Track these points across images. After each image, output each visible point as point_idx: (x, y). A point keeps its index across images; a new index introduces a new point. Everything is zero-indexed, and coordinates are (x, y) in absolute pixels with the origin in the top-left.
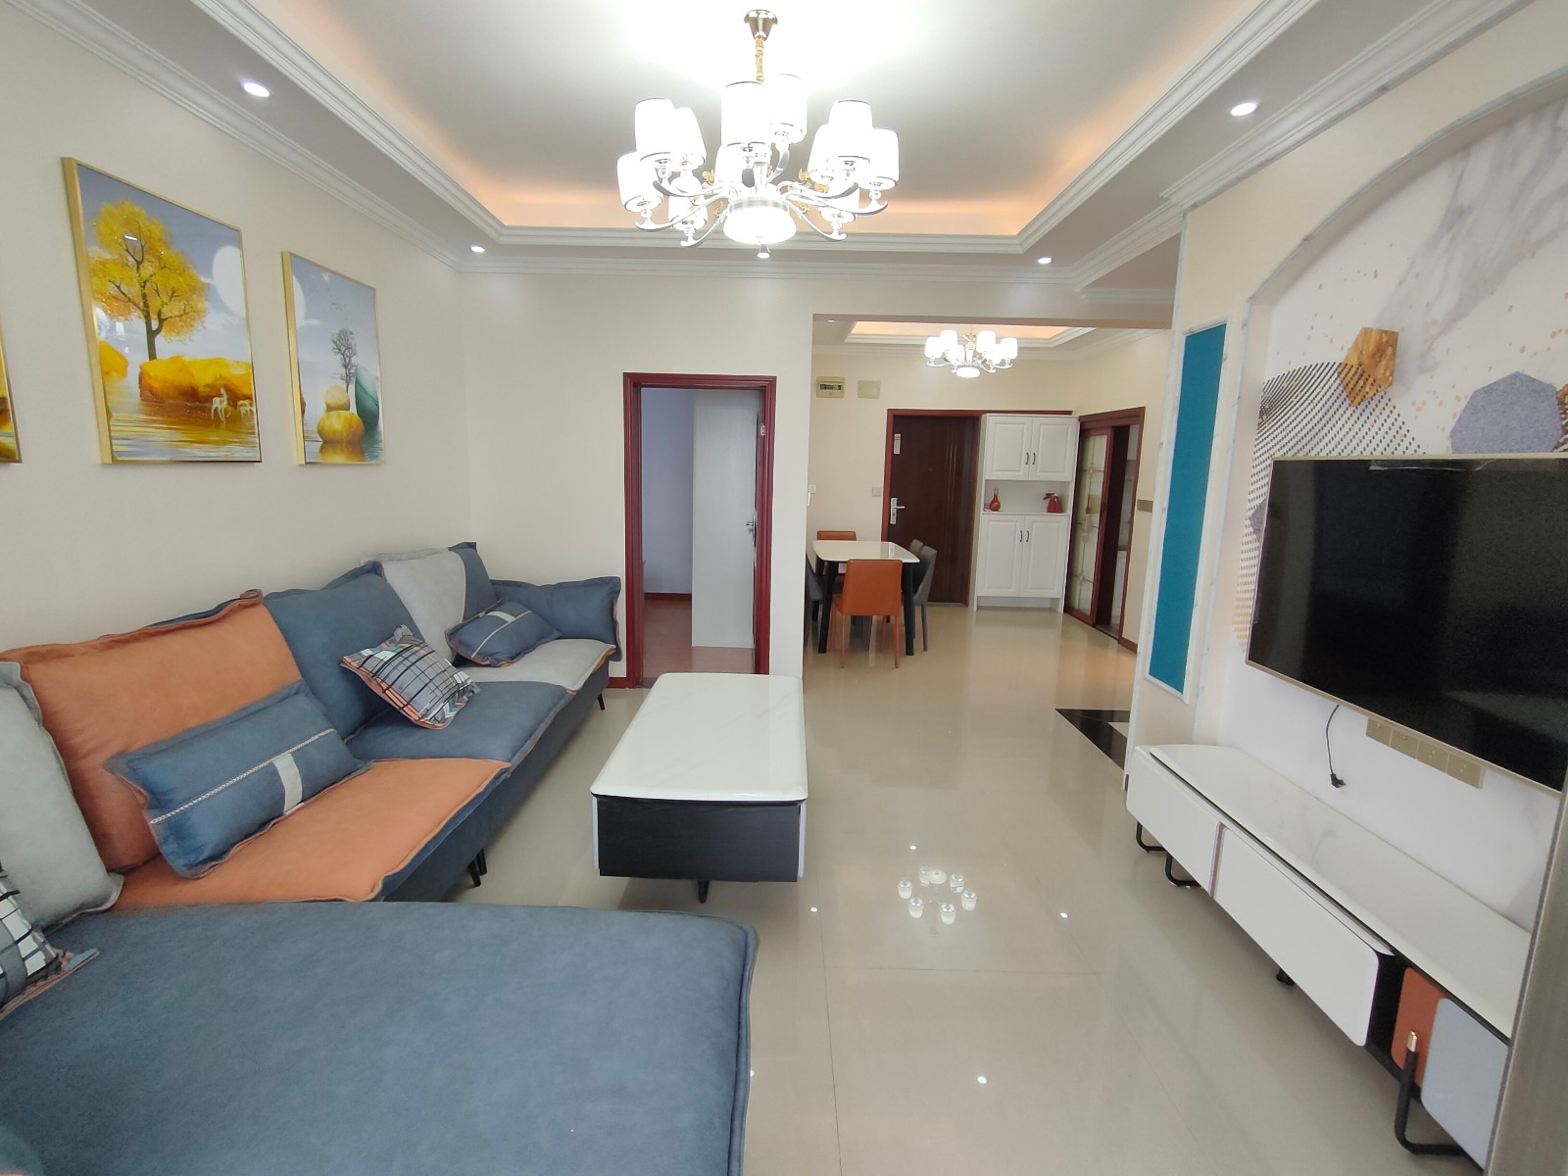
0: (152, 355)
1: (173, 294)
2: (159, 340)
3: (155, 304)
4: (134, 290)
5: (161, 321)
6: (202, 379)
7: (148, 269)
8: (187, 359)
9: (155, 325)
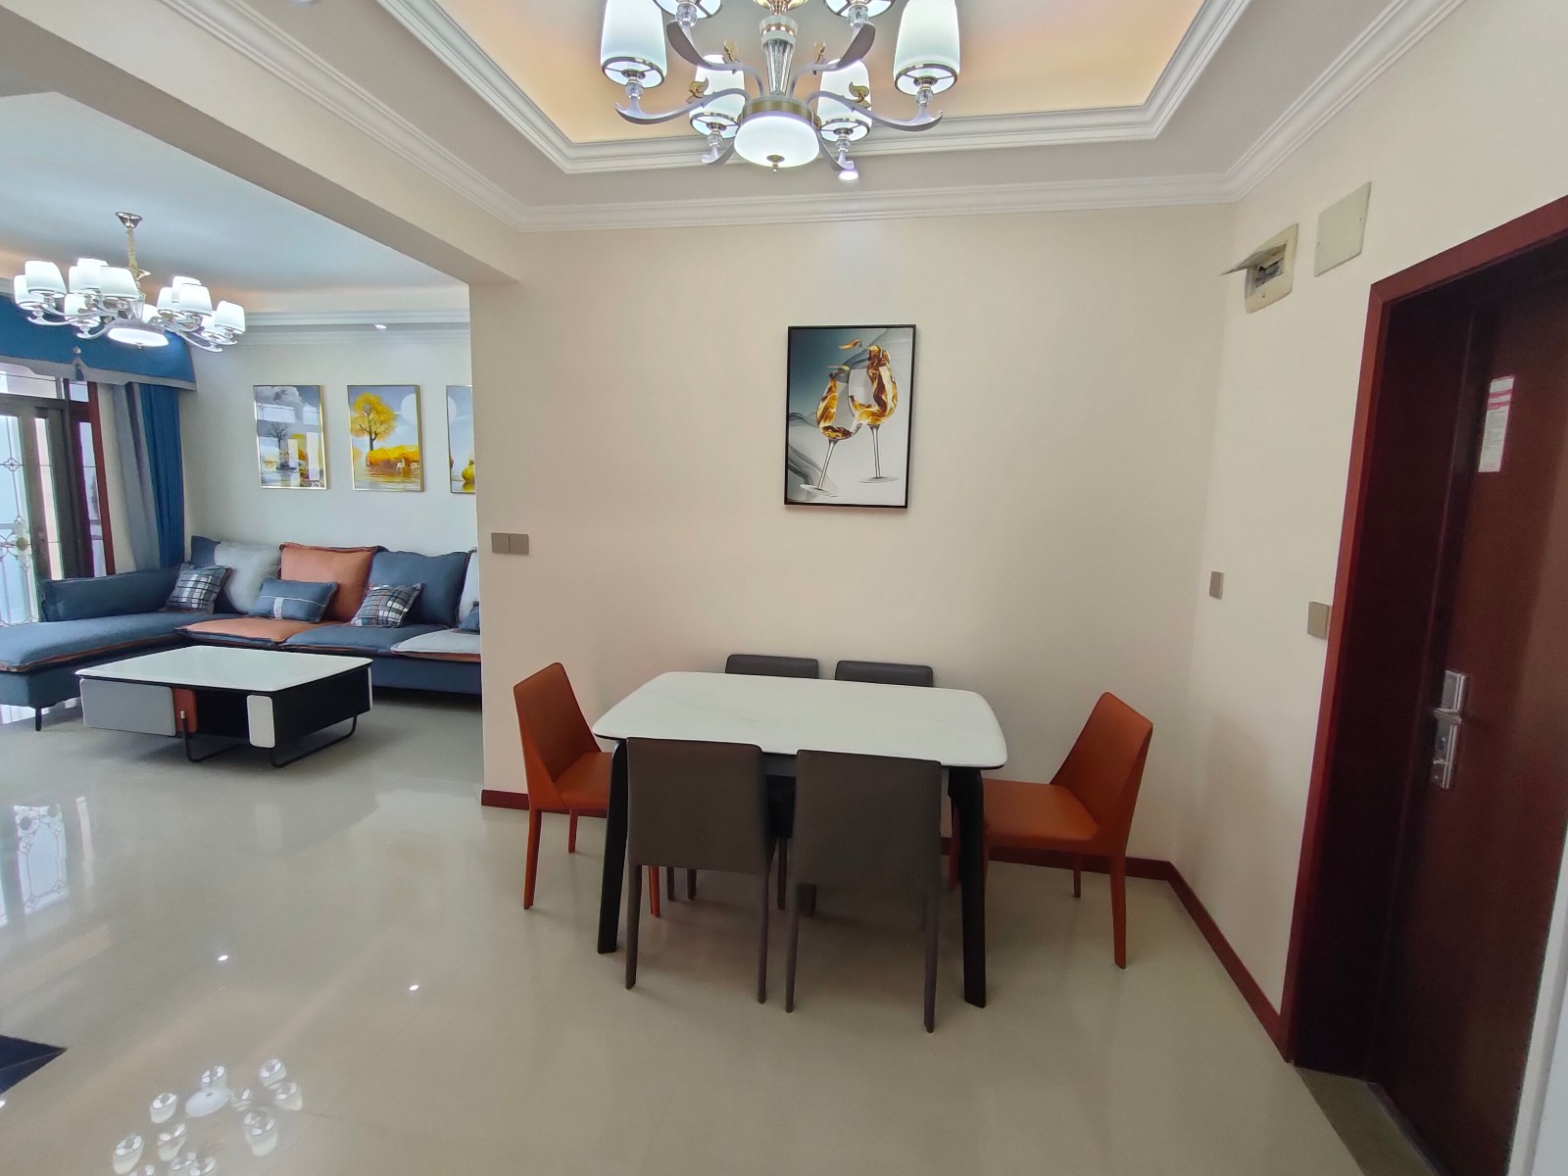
0: (372, 448)
1: (382, 423)
2: (374, 442)
3: (373, 430)
4: (366, 426)
5: (376, 435)
6: (393, 456)
7: (372, 416)
8: (386, 448)
9: (373, 437)
